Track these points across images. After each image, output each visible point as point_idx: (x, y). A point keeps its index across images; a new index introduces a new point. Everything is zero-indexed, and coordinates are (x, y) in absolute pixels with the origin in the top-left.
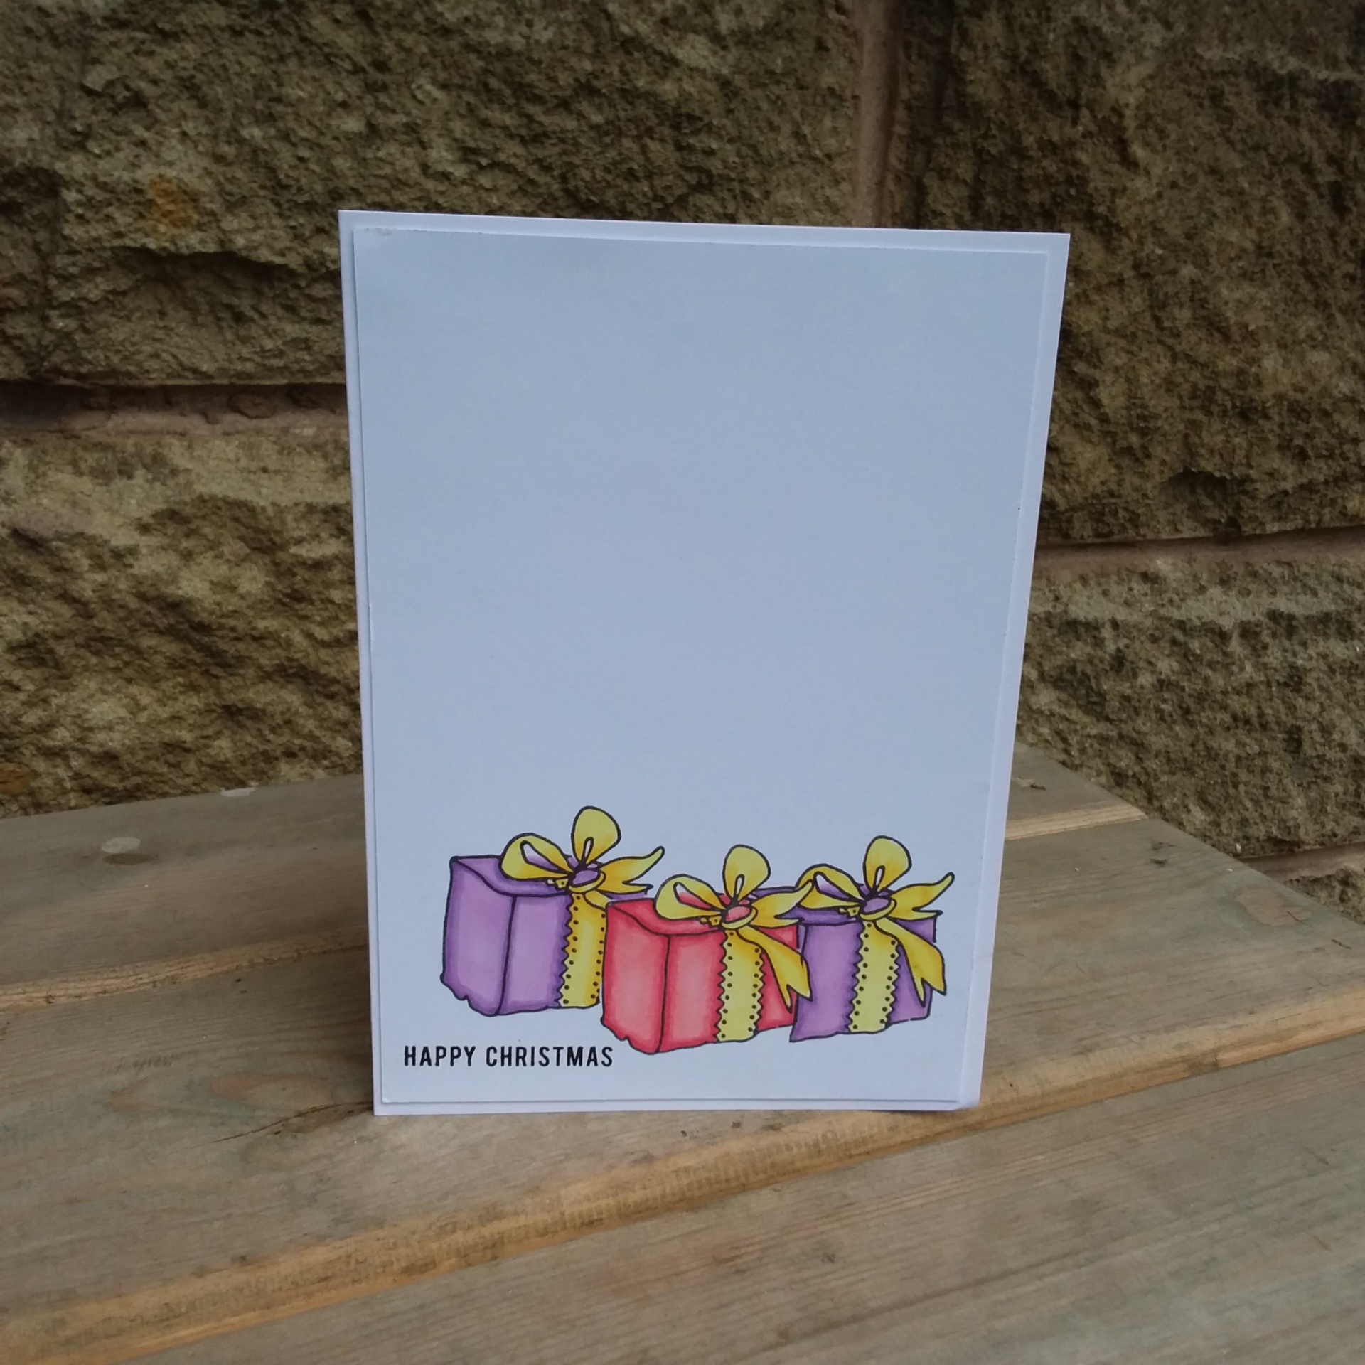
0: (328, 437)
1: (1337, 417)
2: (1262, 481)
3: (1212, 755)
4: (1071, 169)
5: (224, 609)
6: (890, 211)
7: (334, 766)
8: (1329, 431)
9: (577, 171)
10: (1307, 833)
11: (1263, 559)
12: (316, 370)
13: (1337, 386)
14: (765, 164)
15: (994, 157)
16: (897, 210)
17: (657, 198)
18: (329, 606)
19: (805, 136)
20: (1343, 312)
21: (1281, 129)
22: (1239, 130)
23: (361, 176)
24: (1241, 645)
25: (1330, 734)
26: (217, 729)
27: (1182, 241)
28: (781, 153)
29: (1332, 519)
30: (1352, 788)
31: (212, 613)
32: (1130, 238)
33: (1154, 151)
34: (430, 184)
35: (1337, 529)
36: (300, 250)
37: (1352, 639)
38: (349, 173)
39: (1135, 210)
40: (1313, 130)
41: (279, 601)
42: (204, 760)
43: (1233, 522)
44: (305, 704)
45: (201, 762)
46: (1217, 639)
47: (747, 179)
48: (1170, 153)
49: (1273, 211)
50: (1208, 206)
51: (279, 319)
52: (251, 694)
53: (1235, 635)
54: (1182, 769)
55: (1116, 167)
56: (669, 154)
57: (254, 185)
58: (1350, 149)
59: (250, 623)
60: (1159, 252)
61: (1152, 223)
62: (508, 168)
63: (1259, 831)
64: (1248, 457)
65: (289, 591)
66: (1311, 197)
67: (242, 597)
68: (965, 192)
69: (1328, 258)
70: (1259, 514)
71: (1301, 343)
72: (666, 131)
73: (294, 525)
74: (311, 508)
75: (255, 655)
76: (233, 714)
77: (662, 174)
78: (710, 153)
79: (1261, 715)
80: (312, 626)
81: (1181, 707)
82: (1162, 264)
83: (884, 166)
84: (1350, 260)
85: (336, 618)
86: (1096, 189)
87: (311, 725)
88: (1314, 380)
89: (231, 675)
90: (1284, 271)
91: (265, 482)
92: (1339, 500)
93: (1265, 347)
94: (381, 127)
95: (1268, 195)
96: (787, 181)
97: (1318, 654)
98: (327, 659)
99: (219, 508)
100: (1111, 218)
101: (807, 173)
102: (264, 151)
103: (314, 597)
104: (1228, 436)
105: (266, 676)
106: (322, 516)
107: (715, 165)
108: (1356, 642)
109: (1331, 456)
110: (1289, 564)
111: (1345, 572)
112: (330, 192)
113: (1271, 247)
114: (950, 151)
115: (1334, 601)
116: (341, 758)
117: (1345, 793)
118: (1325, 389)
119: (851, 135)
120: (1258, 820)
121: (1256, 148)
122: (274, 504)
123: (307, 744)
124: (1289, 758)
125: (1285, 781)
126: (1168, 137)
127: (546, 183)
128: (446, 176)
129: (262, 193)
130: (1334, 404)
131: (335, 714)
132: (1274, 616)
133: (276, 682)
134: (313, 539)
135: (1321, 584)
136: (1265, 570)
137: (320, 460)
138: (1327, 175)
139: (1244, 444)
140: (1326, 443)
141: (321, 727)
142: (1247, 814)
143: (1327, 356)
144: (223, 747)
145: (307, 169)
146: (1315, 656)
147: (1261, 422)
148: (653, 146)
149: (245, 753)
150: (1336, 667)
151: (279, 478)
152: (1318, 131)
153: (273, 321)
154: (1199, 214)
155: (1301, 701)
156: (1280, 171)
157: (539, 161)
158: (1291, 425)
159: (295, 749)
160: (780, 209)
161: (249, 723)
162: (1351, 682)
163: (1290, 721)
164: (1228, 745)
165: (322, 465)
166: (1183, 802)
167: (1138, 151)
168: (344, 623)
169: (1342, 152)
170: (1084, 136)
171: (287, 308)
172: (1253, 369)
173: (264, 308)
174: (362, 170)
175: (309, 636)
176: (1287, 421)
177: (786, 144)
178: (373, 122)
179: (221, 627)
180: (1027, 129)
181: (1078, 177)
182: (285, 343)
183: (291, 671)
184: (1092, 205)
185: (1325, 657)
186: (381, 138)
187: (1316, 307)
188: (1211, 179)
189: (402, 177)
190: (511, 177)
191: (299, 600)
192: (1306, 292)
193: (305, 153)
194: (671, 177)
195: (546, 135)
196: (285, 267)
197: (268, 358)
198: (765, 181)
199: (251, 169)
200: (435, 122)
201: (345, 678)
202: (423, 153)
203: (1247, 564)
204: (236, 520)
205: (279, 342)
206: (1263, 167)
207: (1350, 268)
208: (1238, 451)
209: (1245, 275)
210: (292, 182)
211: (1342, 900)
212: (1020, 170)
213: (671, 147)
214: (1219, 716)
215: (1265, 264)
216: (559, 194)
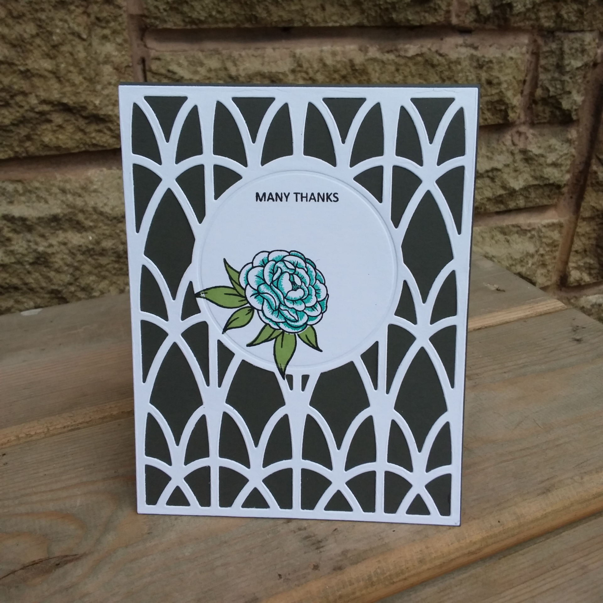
37: (84, 231)
97: (58, 243)
108: (88, 233)
111: (68, 186)
132: (9, 218)
135: (50, 194)
146: (55, 244)
150: (74, 251)
155: (52, 274)
185: (65, 244)
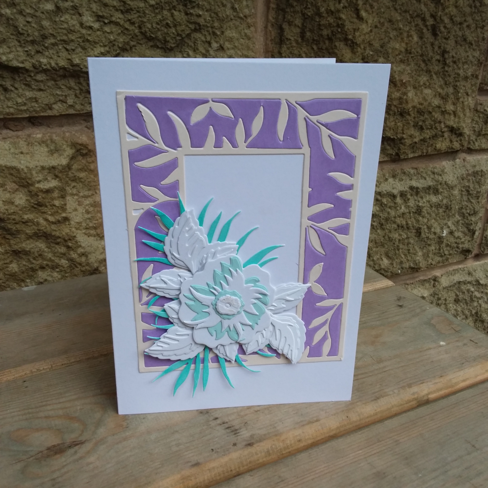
0: (48, 138)
1: (433, 113)
2: (407, 139)
3: (390, 239)
4: (339, 21)
5: (9, 212)
6: (270, 38)
7: (61, 271)
8: (431, 119)
9: (145, 24)
10: (422, 265)
11: (407, 167)
12: (41, 110)
13: (434, 102)
14: (221, 20)
15: (309, 16)
16: (273, 38)
17: (178, 35)
18: (54, 207)
19: (236, 8)
20: (436, 74)
21: (414, 4)
22: (399, 5)
23: (54, 28)
24: (400, 199)
25: (431, 229)
26: (11, 260)
27: (379, 48)
28: (227, 16)
29: (431, 151)
30: (438, 248)
31: (4, 214)
32: (360, 47)
33: (369, 13)
34: (84, 31)
35: (433, 155)
36: (30, 60)
37: (438, 195)
38: (49, 28)
39: (362, 37)
40: (426, 5)
41: (33, 207)
42: (6, 273)
43: (397, 154)
44: (47, 247)
45: (5, 273)
46: (392, 198)
47: (215, 27)
48: (374, 14)
49: (411, 36)
50: (388, 35)
51: (23, 90)
52: (24, 245)
53: (398, 196)
54: (380, 245)
55: (355, 20)
56: (182, 16)
57: (8, 34)
58: (438, 12)
59: (21, 217)
60: (371, 53)
61: (369, 41)
62: (117, 24)
63: (406, 265)
64: (403, 130)
65: (36, 202)
66: (425, 30)
67: (17, 206)
68: (298, 30)
69: (431, 54)
70: (406, 151)
71: (421, 86)
72: (181, 7)
73: (37, 175)
74: (43, 168)
75: (24, 229)
76: (17, 253)
77: (180, 25)
78: (199, 16)
79: (407, 224)
80: (47, 216)
81: (380, 223)
82: (372, 58)
83: (267, 20)
84: (438, 54)
85: (57, 212)
86: (348, 29)
87: (50, 255)
88: (426, 100)
89: (15, 238)
90: (415, 59)
91: (23, 158)
92: (434, 145)
93: (409, 88)
94: (62, 8)
95: (409, 30)
96: (230, 27)
97: (427, 201)
98: (55, 229)
99: (4, 170)
100: (354, 40)
101: (237, 23)
102: (12, 19)
103: (47, 204)
104: (396, 122)
105: (29, 237)
106: (48, 171)
107: (201, 21)
108: (439, 195)
109: (431, 128)
110: (416, 169)
111: (436, 171)
112: (41, 35)
113: (411, 50)
114: (293, 14)
115: (432, 181)
116: (64, 268)
117: (435, 249)
118: (429, 103)
119: (254, 8)
120: (406, 261)
121: (406, 11)
122: (27, 167)
123: (50, 263)
124: (417, 239)
125: (415, 247)
126: (374, 8)
127: (132, 30)
128: (91, 28)
129: (12, 37)
130: (433, 109)
131: (60, 250)
132: (412, 188)
133: (34, 239)
134: (45, 181)
135: (427, 175)
136: (408, 171)
137: (45, 147)
138: (430, 22)
139: (401, 125)
140: (430, 124)
141: (55, 256)
142: (402, 260)
143: (430, 91)
144: (14, 267)
145: (31, 26)
146: (425, 202)
147: (407, 117)
148: (176, 13)
149: (23, 269)
150: (433, 205)
151: (28, 156)
152: (427, 5)
153: (21, 91)
154: (385, 38)
155: (421, 218)
156: (414, 20)
157: (129, 20)
158: (418, 117)
159: (44, 266)
160: (227, 39)
161: (24, 257)
162: (438, 210)
163: (417, 226)
164: (395, 236)
165: (46, 149)
166: (381, 257)
167: (363, 14)
168: (61, 214)
169: (436, 13)
170: (343, 8)
171: (26, 85)
172: (405, 97)
173: (16, 86)
174: (54, 26)
175: (46, 220)
176: (416, 116)
177: (229, 12)
178: (58, 5)
179: (9, 219)
180: (322, 5)
181: (341, 24)
182: (26, 100)
183: (40, 234)
184: (347, 35)
185: (429, 202)
186: (62, 12)
187: (426, 72)
188: (389, 24)
189: (72, 28)
190: (118, 27)
191: (41, 206)
192: (423, 67)
193: (30, 20)
194: (184, 26)
195: (131, 9)
196: (24, 68)
197: (20, 106)
198: (222, 27)
199: (6, 27)
200: (84, 5)
201: (63, 236)
202: (80, 18)
203: (402, 169)
204: (11, 174)
205: (24, 99)
206: (408, 19)
207: (438, 57)
208: (399, 128)
209: (402, 61)
210: (25, 32)
211: (434, 286)
212: (319, 21)
213: (183, 14)
214: (393, 225)
215: (409, 56)
216: (138, 34)
